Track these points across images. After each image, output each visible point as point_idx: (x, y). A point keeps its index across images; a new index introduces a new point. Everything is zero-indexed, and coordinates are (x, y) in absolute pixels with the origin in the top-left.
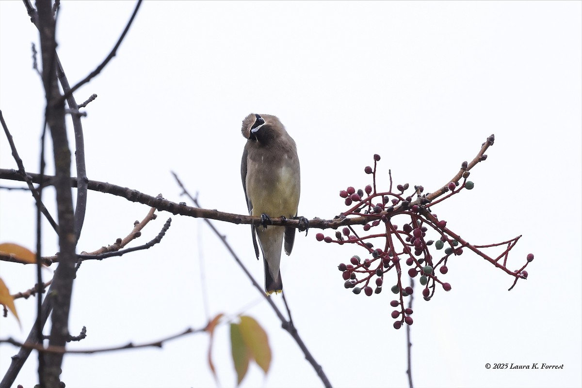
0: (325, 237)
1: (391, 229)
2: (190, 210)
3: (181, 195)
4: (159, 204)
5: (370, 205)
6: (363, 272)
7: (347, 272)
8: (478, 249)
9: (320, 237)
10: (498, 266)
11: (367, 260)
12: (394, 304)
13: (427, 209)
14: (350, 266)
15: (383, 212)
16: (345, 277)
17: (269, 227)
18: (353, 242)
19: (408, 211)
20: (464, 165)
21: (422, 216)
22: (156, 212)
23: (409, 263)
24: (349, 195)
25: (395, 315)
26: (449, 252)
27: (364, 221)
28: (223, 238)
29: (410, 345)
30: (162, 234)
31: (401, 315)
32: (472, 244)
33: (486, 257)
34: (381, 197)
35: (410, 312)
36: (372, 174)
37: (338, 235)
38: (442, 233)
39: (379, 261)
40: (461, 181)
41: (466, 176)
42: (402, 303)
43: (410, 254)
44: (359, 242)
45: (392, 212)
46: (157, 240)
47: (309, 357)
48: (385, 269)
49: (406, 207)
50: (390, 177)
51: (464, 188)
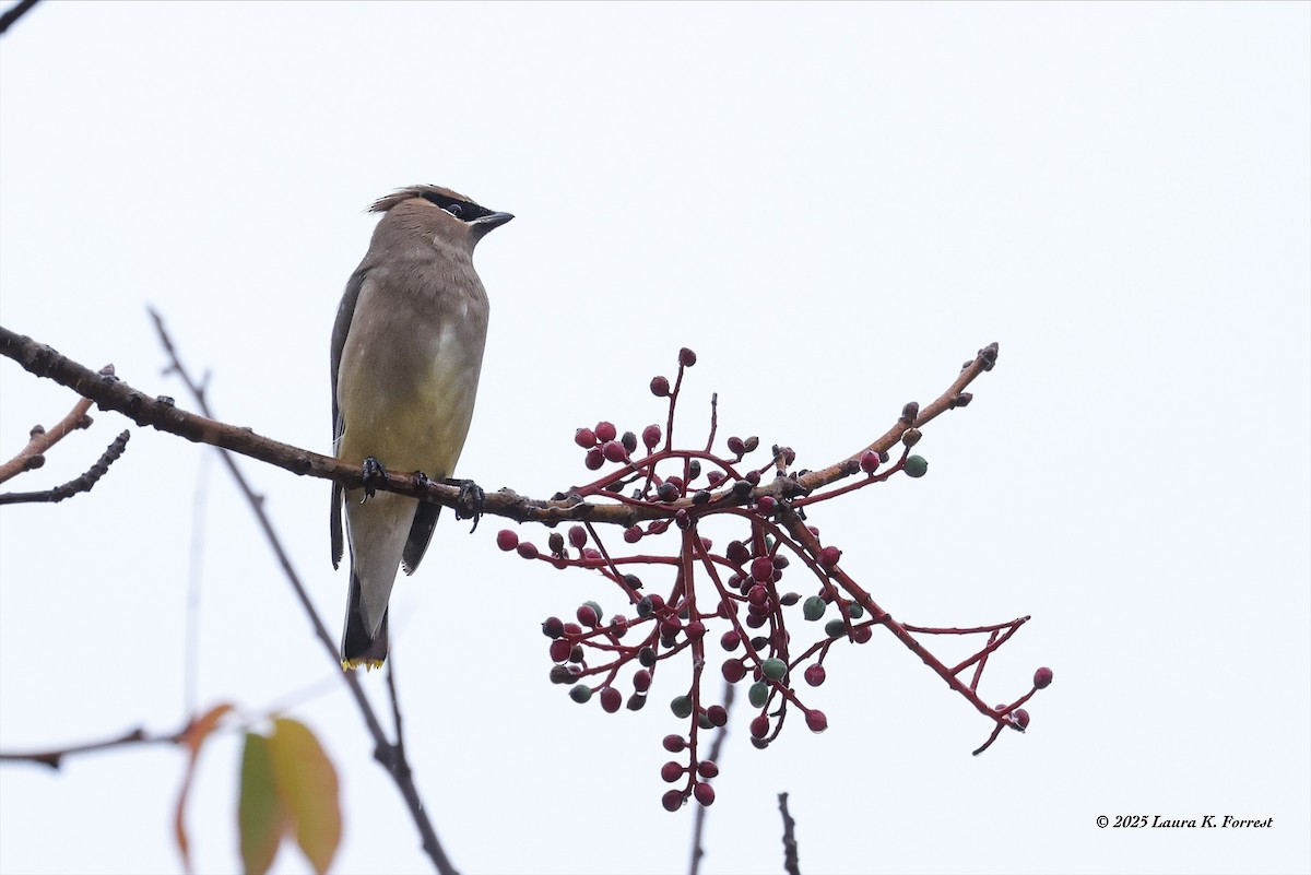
0: (521, 541)
1: (695, 547)
2: (182, 419)
3: (166, 372)
4: (103, 391)
5: (651, 477)
6: (605, 648)
7: (564, 641)
8: (912, 634)
9: (507, 541)
10: (956, 685)
11: (619, 618)
12: (673, 744)
13: (797, 510)
14: (573, 628)
15: (680, 500)
16: (557, 654)
17: (379, 493)
18: (591, 566)
19: (745, 507)
20: (910, 411)
21: (780, 526)
22: (93, 411)
23: (729, 643)
24: (599, 443)
25: (671, 773)
26: (835, 631)
27: (629, 519)
28: (256, 502)
29: (698, 854)
30: (99, 470)
31: (686, 776)
32: (898, 619)
33: (929, 660)
34: (682, 460)
35: (710, 770)
36: (667, 400)
37: (556, 542)
38: (825, 580)
40: (896, 452)
41: (912, 440)
42: (693, 746)
43: (735, 622)
44: (608, 568)
45: (705, 505)
46: (85, 484)
47: (431, 846)
48: (662, 650)
49: (742, 497)
50: (714, 413)
51: (901, 472)
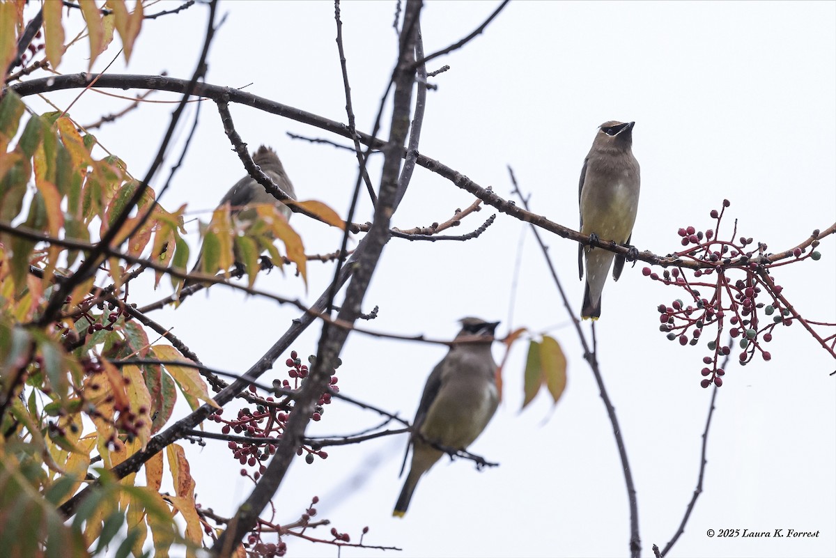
0: (652, 273)
1: (723, 281)
2: (517, 211)
3: (512, 193)
4: (486, 197)
5: (708, 251)
6: (683, 319)
7: (666, 315)
8: (809, 324)
9: (646, 272)
10: (825, 346)
11: (689, 307)
12: (707, 361)
13: (766, 269)
14: (670, 310)
15: (718, 261)
16: (663, 320)
17: (596, 248)
18: (680, 285)
19: (745, 266)
20: (816, 233)
21: (758, 275)
22: (482, 204)
23: (733, 321)
24: (688, 235)
25: (705, 372)
26: (777, 320)
27: (697, 267)
28: (545, 249)
29: (712, 408)
30: (482, 229)
31: (711, 374)
32: (804, 317)
33: (815, 335)
34: (721, 245)
35: (721, 373)
36: (717, 220)
37: (666, 274)
38: (775, 299)
39: (702, 311)
40: (809, 249)
41: (815, 245)
42: (715, 362)
43: (737, 313)
44: (687, 286)
45: (728, 264)
46: (475, 235)
47: (604, 395)
48: (706, 322)
49: (744, 263)
50: (735, 227)
51: (810, 258)
